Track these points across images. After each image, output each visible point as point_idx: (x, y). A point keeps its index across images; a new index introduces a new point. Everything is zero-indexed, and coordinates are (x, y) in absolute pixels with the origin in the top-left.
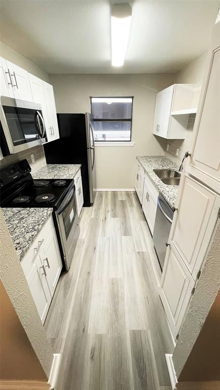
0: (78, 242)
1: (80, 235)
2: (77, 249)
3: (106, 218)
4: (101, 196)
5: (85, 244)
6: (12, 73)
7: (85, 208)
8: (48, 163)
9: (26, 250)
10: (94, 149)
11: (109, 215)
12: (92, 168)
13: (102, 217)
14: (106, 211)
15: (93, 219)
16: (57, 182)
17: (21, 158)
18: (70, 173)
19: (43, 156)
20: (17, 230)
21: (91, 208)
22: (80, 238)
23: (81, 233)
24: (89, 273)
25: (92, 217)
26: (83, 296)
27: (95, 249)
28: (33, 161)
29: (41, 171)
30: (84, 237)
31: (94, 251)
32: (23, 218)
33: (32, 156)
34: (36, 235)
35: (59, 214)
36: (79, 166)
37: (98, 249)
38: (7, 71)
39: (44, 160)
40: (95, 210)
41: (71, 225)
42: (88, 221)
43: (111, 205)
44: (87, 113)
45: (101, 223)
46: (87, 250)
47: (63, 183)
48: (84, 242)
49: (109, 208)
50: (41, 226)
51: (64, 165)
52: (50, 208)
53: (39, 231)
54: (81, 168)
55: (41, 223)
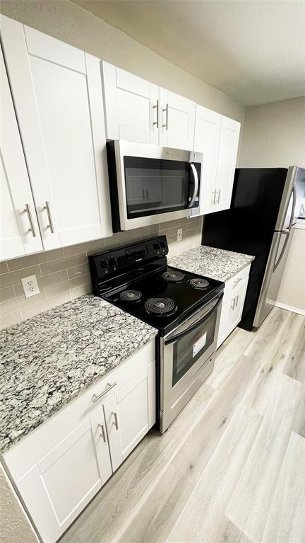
0: (201, 391)
1: (210, 378)
2: (194, 400)
3: (271, 369)
4: (280, 318)
5: (211, 400)
6: (162, 106)
7: (242, 330)
8: (204, 243)
9: (69, 400)
10: (288, 234)
11: (281, 366)
12: (275, 267)
13: (264, 362)
14: (279, 355)
15: (246, 357)
16: (195, 280)
17: (160, 233)
18: (227, 269)
19: (198, 233)
20: (87, 351)
21: (251, 334)
22: (208, 382)
23: (214, 374)
24: (191, 467)
25: (246, 354)
26: (159, 510)
27: (224, 422)
28: (179, 238)
29: (187, 255)
30: (215, 385)
31: (221, 426)
32: (109, 330)
33: (180, 231)
34: (102, 375)
35: (167, 343)
36: (251, 258)
37: (229, 426)
38: (156, 104)
39: (199, 238)
40: (257, 343)
41: (191, 361)
42: (236, 359)
43: (295, 345)
44: (292, 168)
45: (258, 374)
46: (209, 414)
47: (202, 285)
48: (210, 396)
49: (289, 350)
50: (119, 358)
51: (226, 252)
52: (154, 329)
53: (109, 368)
54: (253, 263)
55: (123, 353)
